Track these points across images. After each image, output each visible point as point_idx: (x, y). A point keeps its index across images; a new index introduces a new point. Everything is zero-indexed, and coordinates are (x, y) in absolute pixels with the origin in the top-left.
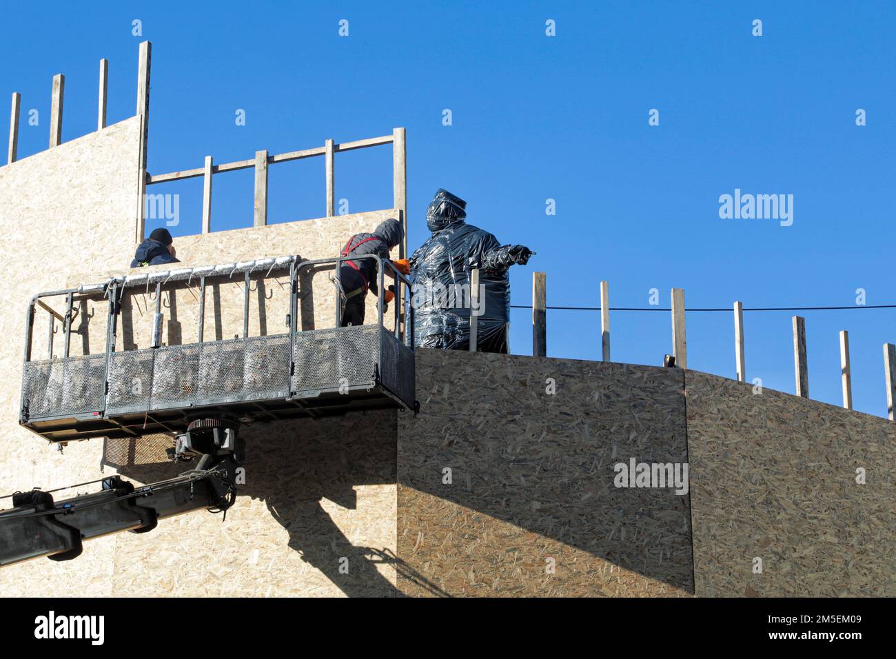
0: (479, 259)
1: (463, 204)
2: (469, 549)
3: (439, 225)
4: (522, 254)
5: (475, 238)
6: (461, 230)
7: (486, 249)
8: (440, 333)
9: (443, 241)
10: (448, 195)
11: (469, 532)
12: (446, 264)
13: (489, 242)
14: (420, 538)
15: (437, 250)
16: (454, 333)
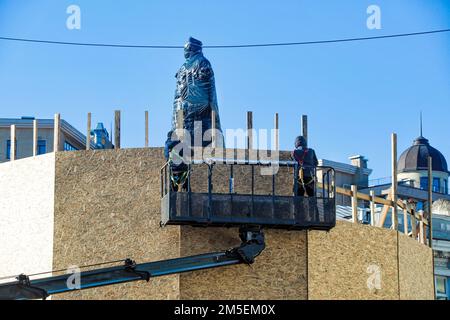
2: (84, 237)
11: (84, 229)
12: (185, 76)
14: (63, 234)
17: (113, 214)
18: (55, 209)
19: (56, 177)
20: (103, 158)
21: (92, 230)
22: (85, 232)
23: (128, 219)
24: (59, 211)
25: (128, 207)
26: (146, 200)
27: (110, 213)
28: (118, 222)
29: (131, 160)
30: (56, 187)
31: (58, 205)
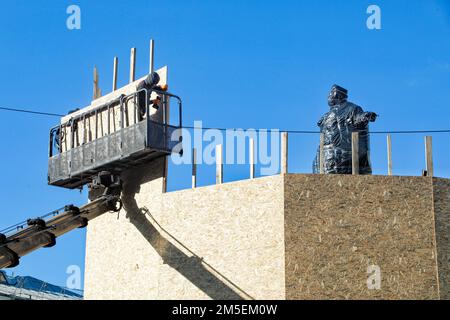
0: (352, 119)
1: (346, 91)
2: (321, 271)
3: (333, 103)
4: (372, 116)
5: (350, 109)
6: (344, 105)
7: (355, 114)
8: (333, 158)
9: (335, 111)
10: (338, 87)
11: (321, 263)
12: (336, 122)
13: (358, 110)
14: (296, 266)
15: (332, 116)
16: (340, 158)
17: (355, 248)
18: (286, 238)
19: (286, 202)
20: (340, 184)
21: (330, 265)
22: (323, 265)
23: (373, 254)
24: (291, 240)
25: (372, 241)
26: (393, 235)
27: (351, 246)
28: (362, 256)
29: (373, 188)
30: (286, 213)
31: (289, 234)
